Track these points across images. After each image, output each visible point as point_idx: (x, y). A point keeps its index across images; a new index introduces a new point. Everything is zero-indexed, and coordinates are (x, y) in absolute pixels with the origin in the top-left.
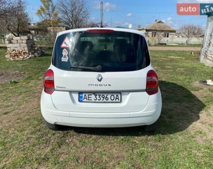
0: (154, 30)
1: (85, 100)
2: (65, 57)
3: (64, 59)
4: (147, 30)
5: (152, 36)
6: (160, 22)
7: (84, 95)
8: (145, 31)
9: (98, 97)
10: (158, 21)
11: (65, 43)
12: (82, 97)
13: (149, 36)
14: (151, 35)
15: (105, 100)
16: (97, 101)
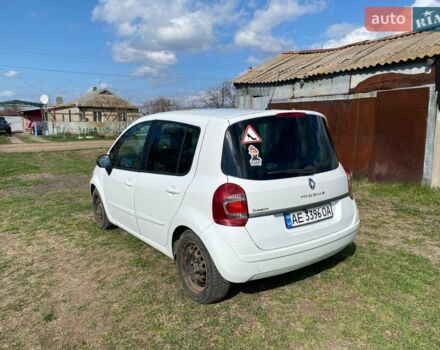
0: (98, 108)
1: (295, 224)
2: (255, 158)
3: (256, 162)
4: (81, 108)
5: (95, 120)
6: (105, 92)
7: (291, 216)
8: (77, 110)
9: (309, 214)
10: (98, 90)
11: (249, 136)
12: (289, 220)
13: (87, 120)
14: (91, 118)
15: (318, 218)
16: (310, 221)
